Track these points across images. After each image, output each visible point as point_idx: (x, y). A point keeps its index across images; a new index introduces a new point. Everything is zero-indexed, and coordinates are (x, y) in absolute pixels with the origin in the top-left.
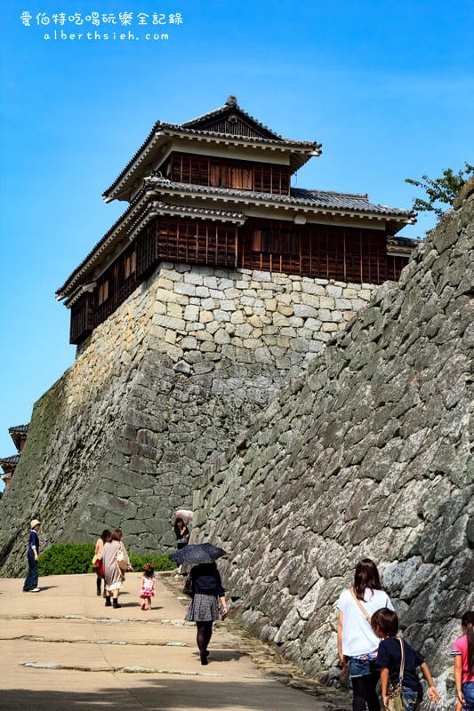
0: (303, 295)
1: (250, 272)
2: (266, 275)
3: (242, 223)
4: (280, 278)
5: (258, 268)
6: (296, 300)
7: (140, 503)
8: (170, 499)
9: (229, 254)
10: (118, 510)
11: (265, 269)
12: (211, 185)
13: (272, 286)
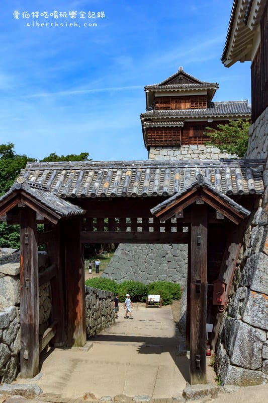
0: (212, 154)
1: (188, 146)
2: (195, 147)
3: (182, 126)
4: (202, 147)
5: (191, 144)
6: (208, 157)
7: (134, 253)
8: (146, 251)
9: (178, 140)
10: (124, 257)
11: (195, 144)
12: (172, 109)
13: (198, 151)
